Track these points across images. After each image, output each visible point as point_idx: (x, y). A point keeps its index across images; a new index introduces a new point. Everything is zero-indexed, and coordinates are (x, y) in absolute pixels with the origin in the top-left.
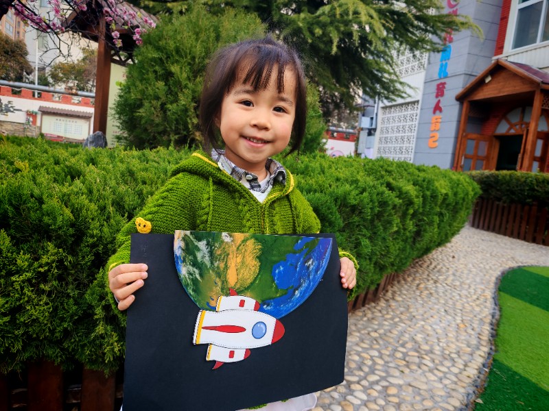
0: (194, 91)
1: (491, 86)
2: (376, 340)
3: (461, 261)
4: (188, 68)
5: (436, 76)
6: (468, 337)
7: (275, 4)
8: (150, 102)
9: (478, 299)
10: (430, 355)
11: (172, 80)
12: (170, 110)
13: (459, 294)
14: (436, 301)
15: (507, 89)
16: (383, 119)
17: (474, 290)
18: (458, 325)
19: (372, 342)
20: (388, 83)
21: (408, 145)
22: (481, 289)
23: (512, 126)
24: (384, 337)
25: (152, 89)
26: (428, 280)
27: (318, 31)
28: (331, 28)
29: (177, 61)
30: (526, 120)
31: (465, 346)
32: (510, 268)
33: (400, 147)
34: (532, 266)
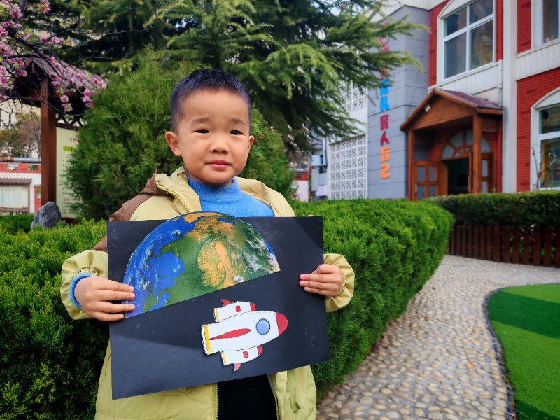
0: (156, 150)
1: (430, 115)
2: (392, 399)
3: (443, 291)
4: (147, 127)
5: (378, 109)
6: (481, 379)
7: (223, 54)
8: (109, 166)
9: (474, 332)
10: (451, 407)
11: (131, 140)
12: (132, 173)
13: (454, 329)
14: (433, 341)
15: (446, 116)
16: (332, 155)
17: (467, 322)
18: (466, 366)
19: (387, 401)
20: (338, 121)
21: (360, 178)
22: (473, 320)
23: (456, 150)
24: (398, 394)
25: (110, 152)
26: (419, 318)
27: (270, 77)
28: (283, 74)
29: (135, 121)
30: (469, 143)
31: (482, 389)
32: (490, 293)
33: (353, 181)
34: (509, 288)
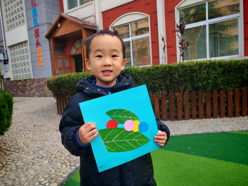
1: (61, 29)
15: (69, 30)
16: (11, 53)
21: (28, 67)
23: (77, 50)
30: (82, 45)
33: (24, 69)
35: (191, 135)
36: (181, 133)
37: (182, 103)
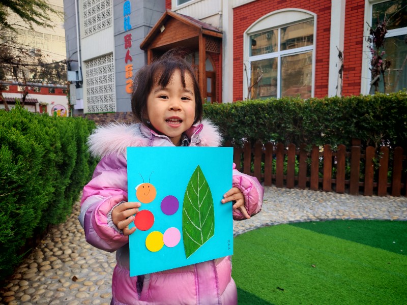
5: (122, 30)
16: (87, 71)
21: (111, 93)
33: (105, 96)
35: (395, 221)
36: (373, 216)
37: (375, 165)
